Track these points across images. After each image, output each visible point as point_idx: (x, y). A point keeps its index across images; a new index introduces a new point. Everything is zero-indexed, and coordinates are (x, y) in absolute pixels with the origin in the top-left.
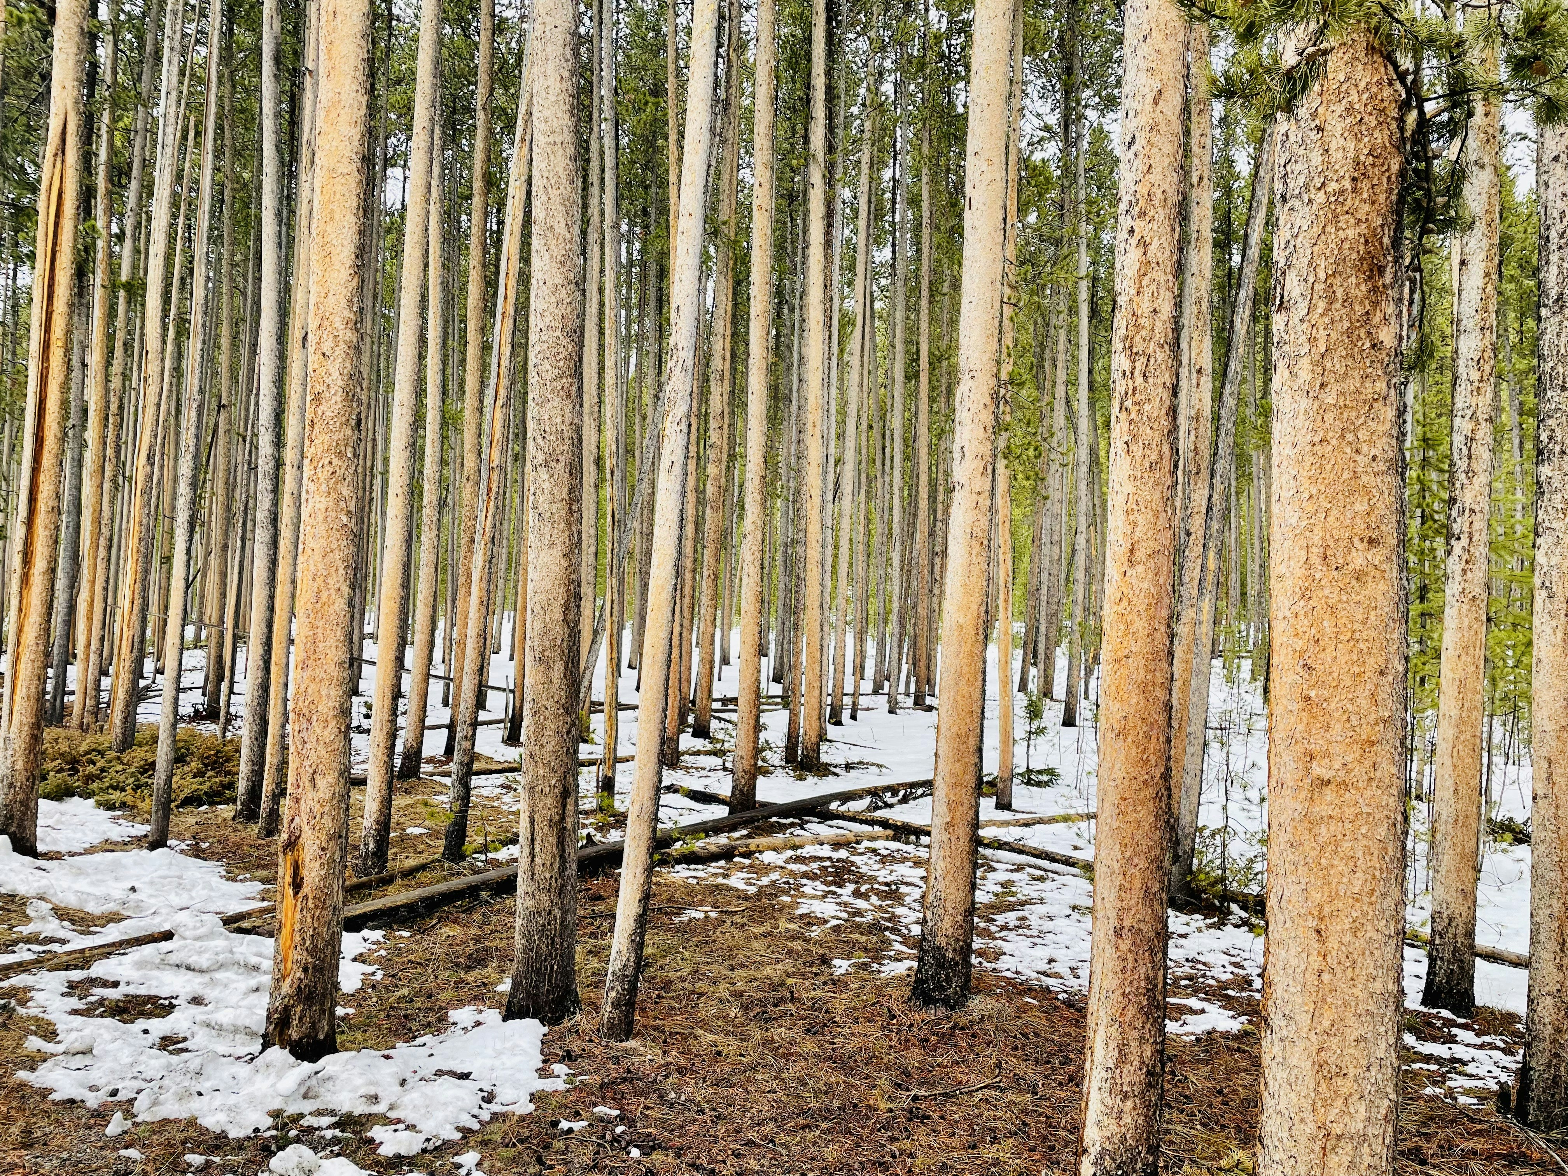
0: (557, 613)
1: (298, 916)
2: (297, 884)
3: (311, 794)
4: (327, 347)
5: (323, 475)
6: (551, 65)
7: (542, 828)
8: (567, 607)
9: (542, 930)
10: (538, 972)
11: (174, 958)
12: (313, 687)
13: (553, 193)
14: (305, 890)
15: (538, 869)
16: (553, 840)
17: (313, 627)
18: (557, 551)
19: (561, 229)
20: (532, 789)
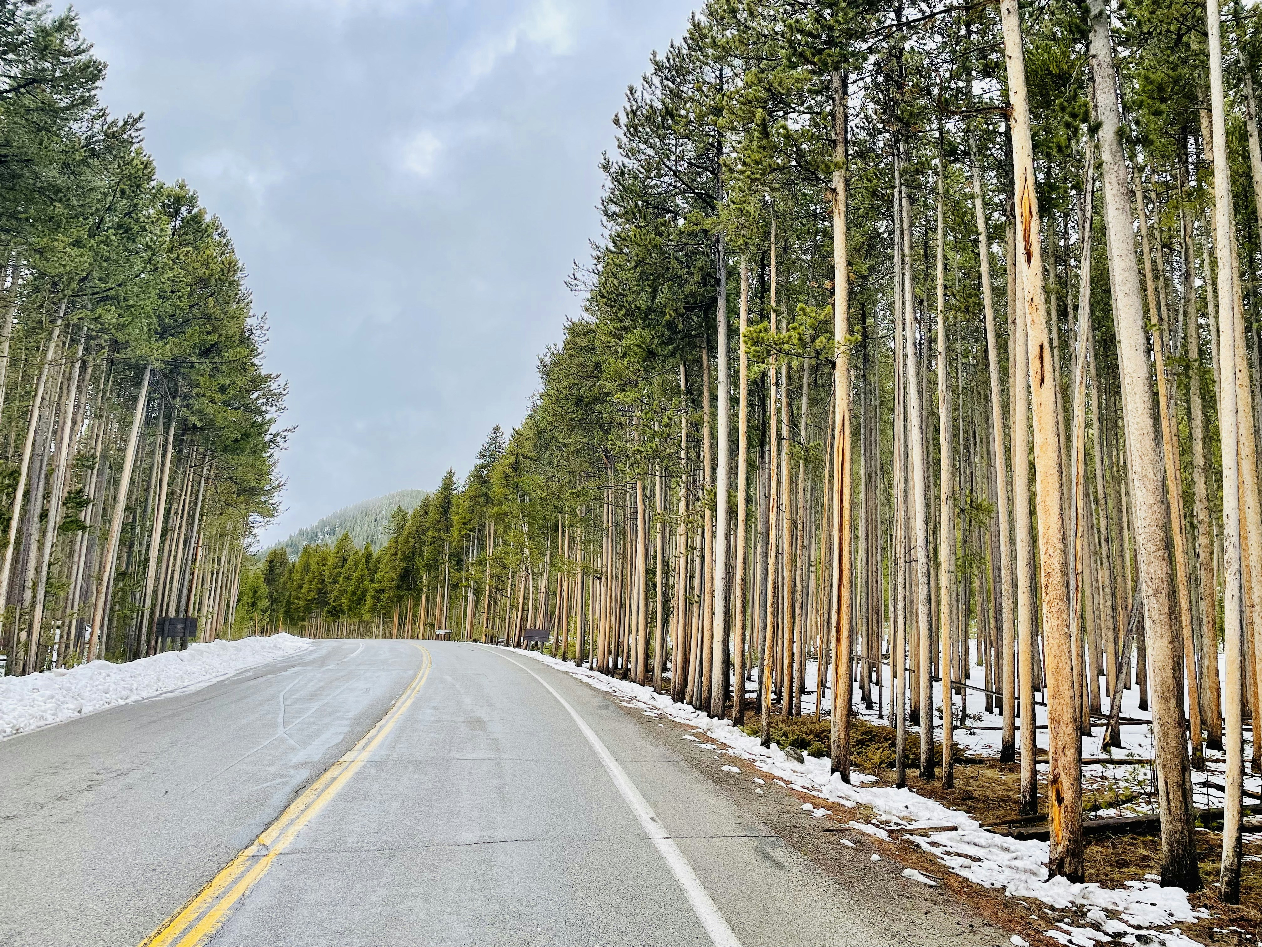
0: (1170, 673)
1: (1063, 815)
2: (1060, 800)
3: (1063, 758)
4: (1051, 551)
5: (1055, 609)
6: (1138, 396)
7: (1173, 787)
8: (1174, 669)
9: (1178, 842)
10: (1178, 863)
11: (966, 839)
12: (1059, 708)
13: (1145, 458)
14: (1066, 802)
15: (1173, 809)
16: (1180, 794)
17: (1057, 680)
18: (1166, 640)
19: (1151, 476)
20: (1164, 766)
